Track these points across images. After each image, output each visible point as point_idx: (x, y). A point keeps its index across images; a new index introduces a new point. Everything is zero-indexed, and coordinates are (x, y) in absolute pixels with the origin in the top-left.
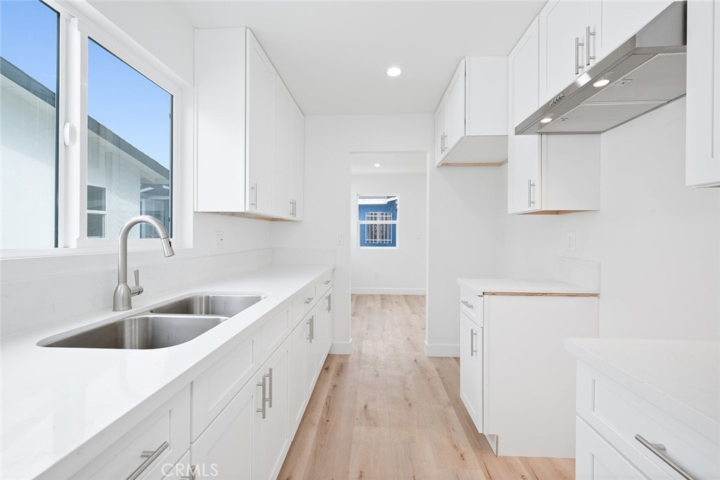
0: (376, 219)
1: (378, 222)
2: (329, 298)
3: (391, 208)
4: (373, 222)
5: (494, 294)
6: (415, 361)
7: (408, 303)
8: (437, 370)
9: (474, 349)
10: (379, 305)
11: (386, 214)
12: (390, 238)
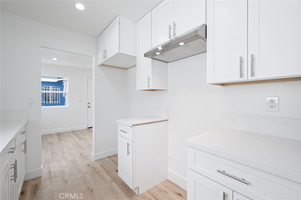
0: (48, 90)
1: (51, 92)
2: (25, 143)
3: (60, 84)
4: (47, 92)
5: (137, 125)
6: (88, 165)
7: (76, 135)
8: (101, 166)
9: (129, 152)
10: (57, 139)
11: (56, 88)
12: (59, 101)
